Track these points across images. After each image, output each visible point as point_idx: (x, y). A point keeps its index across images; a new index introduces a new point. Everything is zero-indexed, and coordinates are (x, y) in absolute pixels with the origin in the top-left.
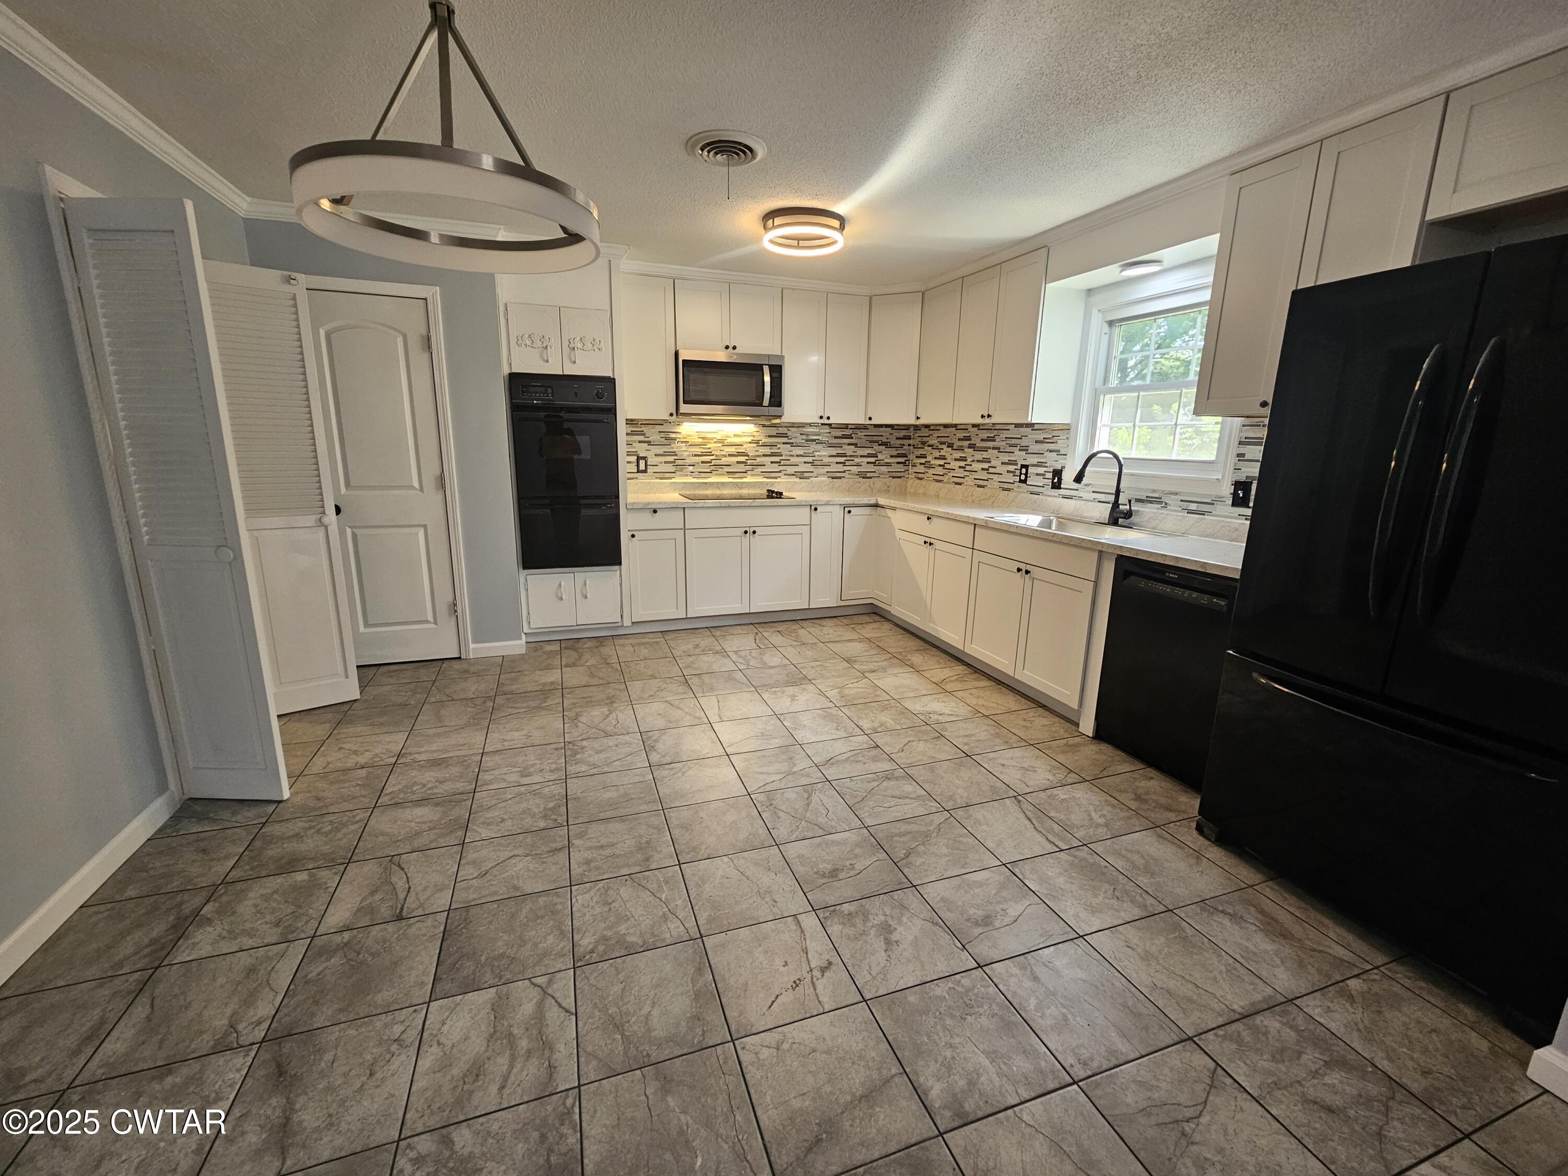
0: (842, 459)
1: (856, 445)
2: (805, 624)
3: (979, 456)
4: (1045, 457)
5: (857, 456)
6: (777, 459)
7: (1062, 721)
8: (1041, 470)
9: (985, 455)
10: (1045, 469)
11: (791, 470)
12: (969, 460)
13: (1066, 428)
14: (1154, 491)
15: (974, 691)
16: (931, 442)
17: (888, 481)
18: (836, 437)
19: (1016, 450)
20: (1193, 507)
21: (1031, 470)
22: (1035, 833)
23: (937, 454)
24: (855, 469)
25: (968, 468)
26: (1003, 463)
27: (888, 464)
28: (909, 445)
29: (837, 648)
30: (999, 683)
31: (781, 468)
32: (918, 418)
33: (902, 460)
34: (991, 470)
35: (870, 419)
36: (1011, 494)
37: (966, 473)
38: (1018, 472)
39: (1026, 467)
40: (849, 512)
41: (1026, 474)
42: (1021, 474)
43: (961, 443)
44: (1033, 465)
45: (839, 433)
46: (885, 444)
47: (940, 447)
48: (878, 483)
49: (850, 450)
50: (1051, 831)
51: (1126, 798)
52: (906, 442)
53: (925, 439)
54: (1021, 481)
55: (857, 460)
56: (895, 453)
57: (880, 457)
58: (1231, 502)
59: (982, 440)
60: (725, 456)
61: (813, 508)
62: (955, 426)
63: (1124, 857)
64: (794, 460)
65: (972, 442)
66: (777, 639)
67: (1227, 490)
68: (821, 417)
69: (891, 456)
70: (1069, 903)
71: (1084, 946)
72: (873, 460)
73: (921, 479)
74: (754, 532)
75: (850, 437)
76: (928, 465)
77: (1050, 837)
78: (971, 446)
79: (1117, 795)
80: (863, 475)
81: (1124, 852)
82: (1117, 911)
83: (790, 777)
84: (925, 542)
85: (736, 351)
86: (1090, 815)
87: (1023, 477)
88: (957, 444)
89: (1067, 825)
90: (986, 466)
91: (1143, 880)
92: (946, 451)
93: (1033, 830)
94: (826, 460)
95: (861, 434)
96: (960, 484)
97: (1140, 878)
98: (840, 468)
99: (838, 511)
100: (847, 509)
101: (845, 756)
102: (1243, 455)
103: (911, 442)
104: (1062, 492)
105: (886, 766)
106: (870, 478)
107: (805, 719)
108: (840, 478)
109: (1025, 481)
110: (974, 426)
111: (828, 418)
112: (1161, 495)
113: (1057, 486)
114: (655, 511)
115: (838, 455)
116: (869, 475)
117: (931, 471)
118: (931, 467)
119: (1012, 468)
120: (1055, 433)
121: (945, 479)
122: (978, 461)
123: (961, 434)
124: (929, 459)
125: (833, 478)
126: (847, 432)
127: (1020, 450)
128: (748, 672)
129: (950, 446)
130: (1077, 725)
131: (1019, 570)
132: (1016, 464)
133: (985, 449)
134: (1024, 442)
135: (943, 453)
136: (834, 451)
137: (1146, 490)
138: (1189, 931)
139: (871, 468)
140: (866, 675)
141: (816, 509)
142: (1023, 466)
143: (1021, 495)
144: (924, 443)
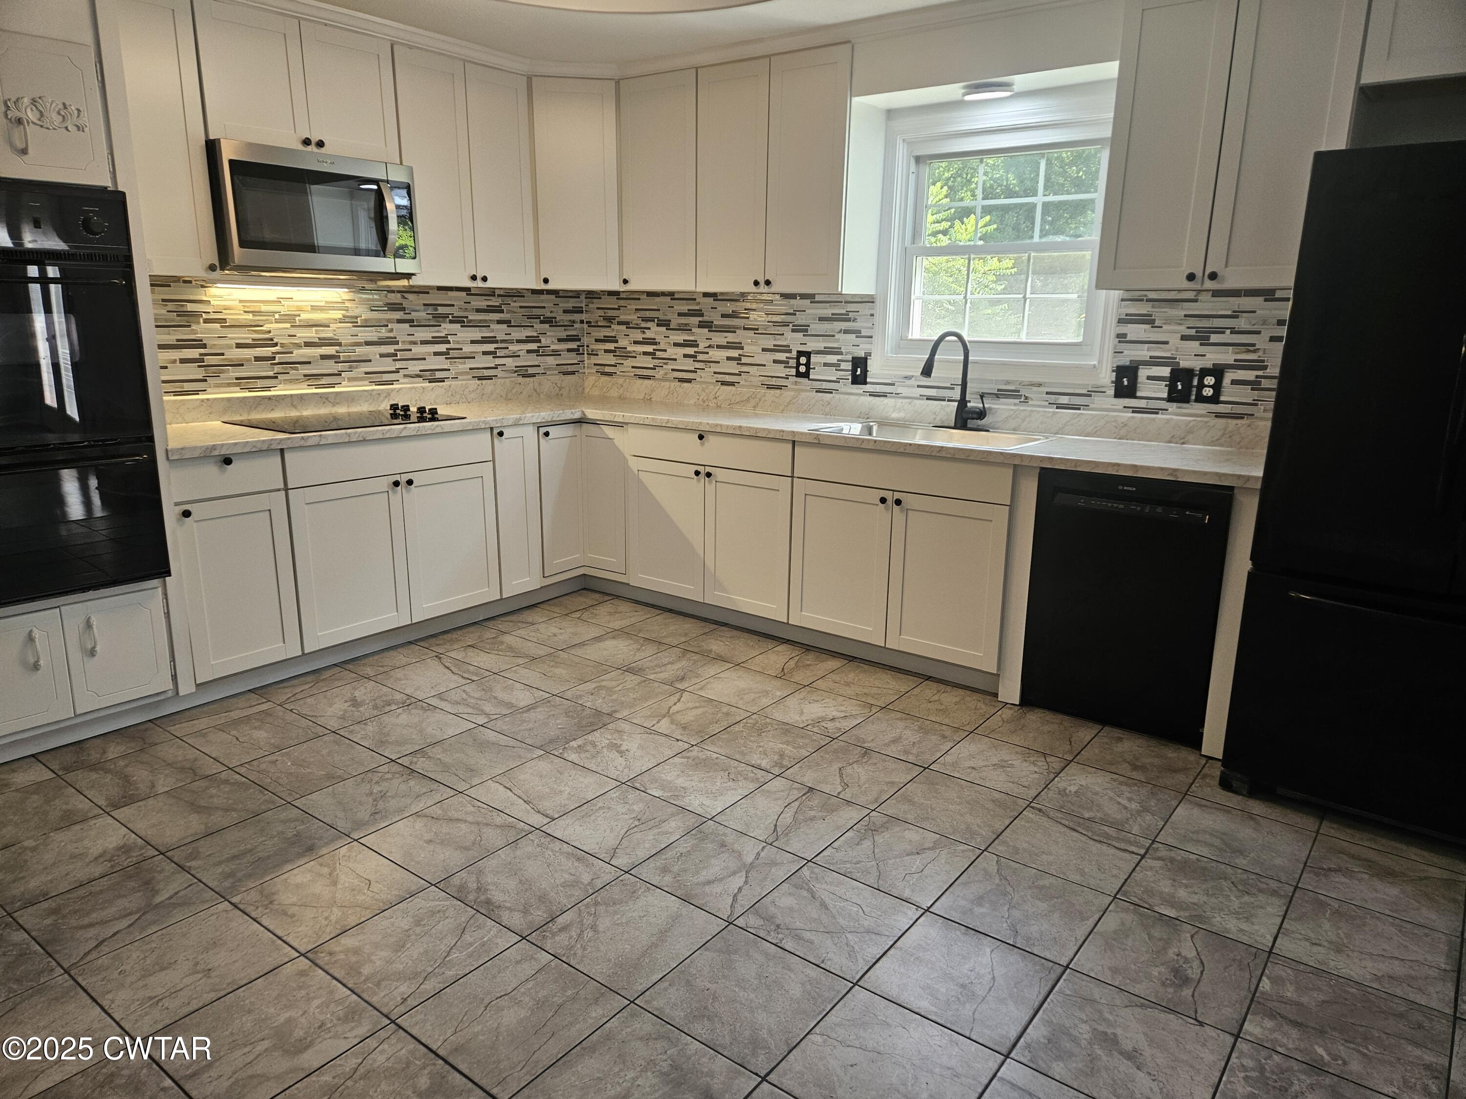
0: (490, 347)
1: (507, 322)
2: (501, 625)
3: (720, 339)
4: (838, 341)
5: (511, 342)
6: (390, 349)
7: (969, 693)
8: (832, 359)
9: (731, 337)
10: (839, 357)
11: (415, 367)
12: (702, 346)
13: (869, 300)
14: (1008, 383)
15: (833, 676)
16: (623, 318)
17: (559, 378)
18: (478, 311)
19: (787, 331)
20: (1064, 400)
21: (814, 359)
22: (1098, 845)
23: (638, 336)
24: (510, 363)
25: (700, 357)
26: (763, 350)
27: (556, 353)
28: (582, 322)
29: (593, 653)
30: (851, 659)
31: (399, 365)
32: (625, 282)
33: (573, 345)
34: (744, 360)
35: (546, 281)
36: (787, 394)
37: (698, 365)
38: (793, 363)
39: (808, 354)
40: (547, 434)
41: (808, 365)
42: (799, 364)
43: (684, 320)
44: (819, 352)
45: (483, 303)
46: (549, 321)
47: (643, 325)
48: (548, 383)
49: (499, 332)
50: (1107, 836)
51: (1124, 768)
52: (577, 317)
53: (611, 313)
54: (799, 375)
55: (513, 348)
56: (563, 334)
57: (544, 341)
58: (1112, 392)
59: (723, 316)
60: (298, 346)
61: (496, 432)
62: (671, 294)
63: (1198, 841)
64: (418, 350)
65: (706, 318)
66: (483, 660)
67: (1107, 378)
68: (474, 278)
69: (560, 340)
70: (1219, 919)
71: (1284, 962)
72: (533, 346)
73: (610, 374)
74: (410, 482)
75: (498, 310)
76: (623, 354)
77: (1117, 845)
78: (701, 325)
79: (1113, 769)
80: (523, 372)
81: (1194, 837)
82: (1262, 907)
83: (753, 874)
84: (697, 473)
85: (323, 150)
86: (1119, 803)
87: (802, 369)
88: (676, 321)
89: (1111, 823)
90: (735, 353)
91: (1241, 862)
92: (654, 331)
93: (1092, 842)
94: (468, 349)
95: (515, 304)
96: (689, 381)
97: (1237, 861)
98: (489, 361)
99: (530, 433)
100: (543, 430)
101: (788, 817)
102: (1124, 335)
103: (584, 317)
104: (868, 388)
105: (852, 815)
106: (533, 375)
107: (671, 774)
108: (490, 378)
109: (806, 375)
110: (706, 295)
111: (485, 279)
112: (1019, 387)
113: (860, 379)
114: (228, 461)
115: (485, 341)
116: (531, 371)
117: (629, 363)
118: (628, 356)
119: (782, 356)
120: (851, 307)
121: (659, 373)
122: (719, 347)
123: (684, 307)
124: (622, 343)
125: (480, 378)
126: (495, 302)
127: (793, 331)
128: (500, 725)
129: (664, 324)
130: (996, 695)
131: (883, 500)
132: (790, 351)
133: (732, 330)
134: (800, 319)
135: (649, 334)
136: (477, 334)
137: (997, 382)
138: (1336, 905)
139: (533, 360)
140: (681, 686)
141: (501, 434)
142: (800, 354)
143: (803, 395)
144: (610, 320)
